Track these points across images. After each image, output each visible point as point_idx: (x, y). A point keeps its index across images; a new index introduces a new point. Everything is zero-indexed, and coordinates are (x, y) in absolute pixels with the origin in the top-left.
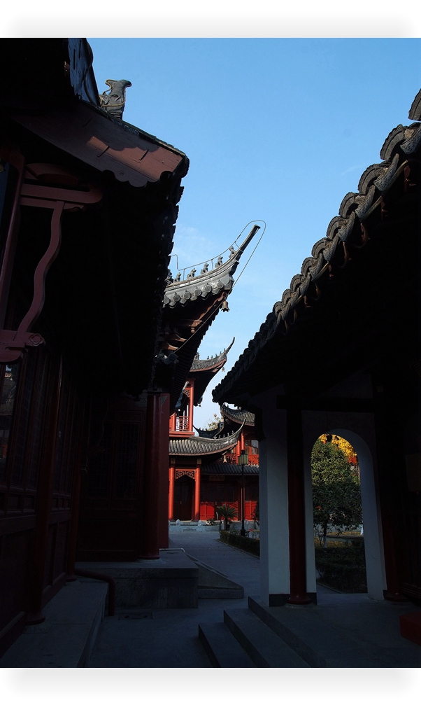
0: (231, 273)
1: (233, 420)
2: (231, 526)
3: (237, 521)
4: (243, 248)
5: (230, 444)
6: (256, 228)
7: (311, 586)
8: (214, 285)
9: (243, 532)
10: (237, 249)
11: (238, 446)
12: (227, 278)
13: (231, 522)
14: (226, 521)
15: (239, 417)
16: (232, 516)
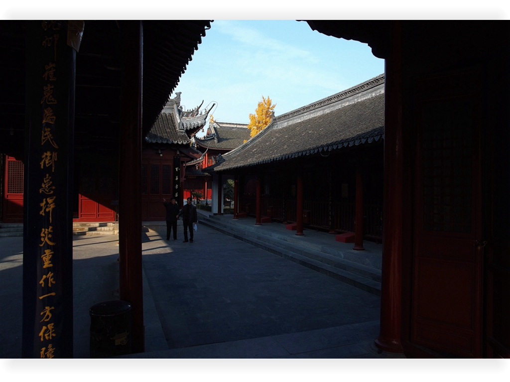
0: (205, 119)
1: (202, 146)
2: (200, 202)
3: (203, 200)
4: (209, 111)
5: (200, 160)
6: (214, 105)
7: (222, 212)
8: (200, 122)
9: (207, 204)
10: (208, 110)
11: (204, 161)
12: (204, 121)
13: (200, 200)
14: (197, 199)
15: (205, 144)
16: (200, 197)
